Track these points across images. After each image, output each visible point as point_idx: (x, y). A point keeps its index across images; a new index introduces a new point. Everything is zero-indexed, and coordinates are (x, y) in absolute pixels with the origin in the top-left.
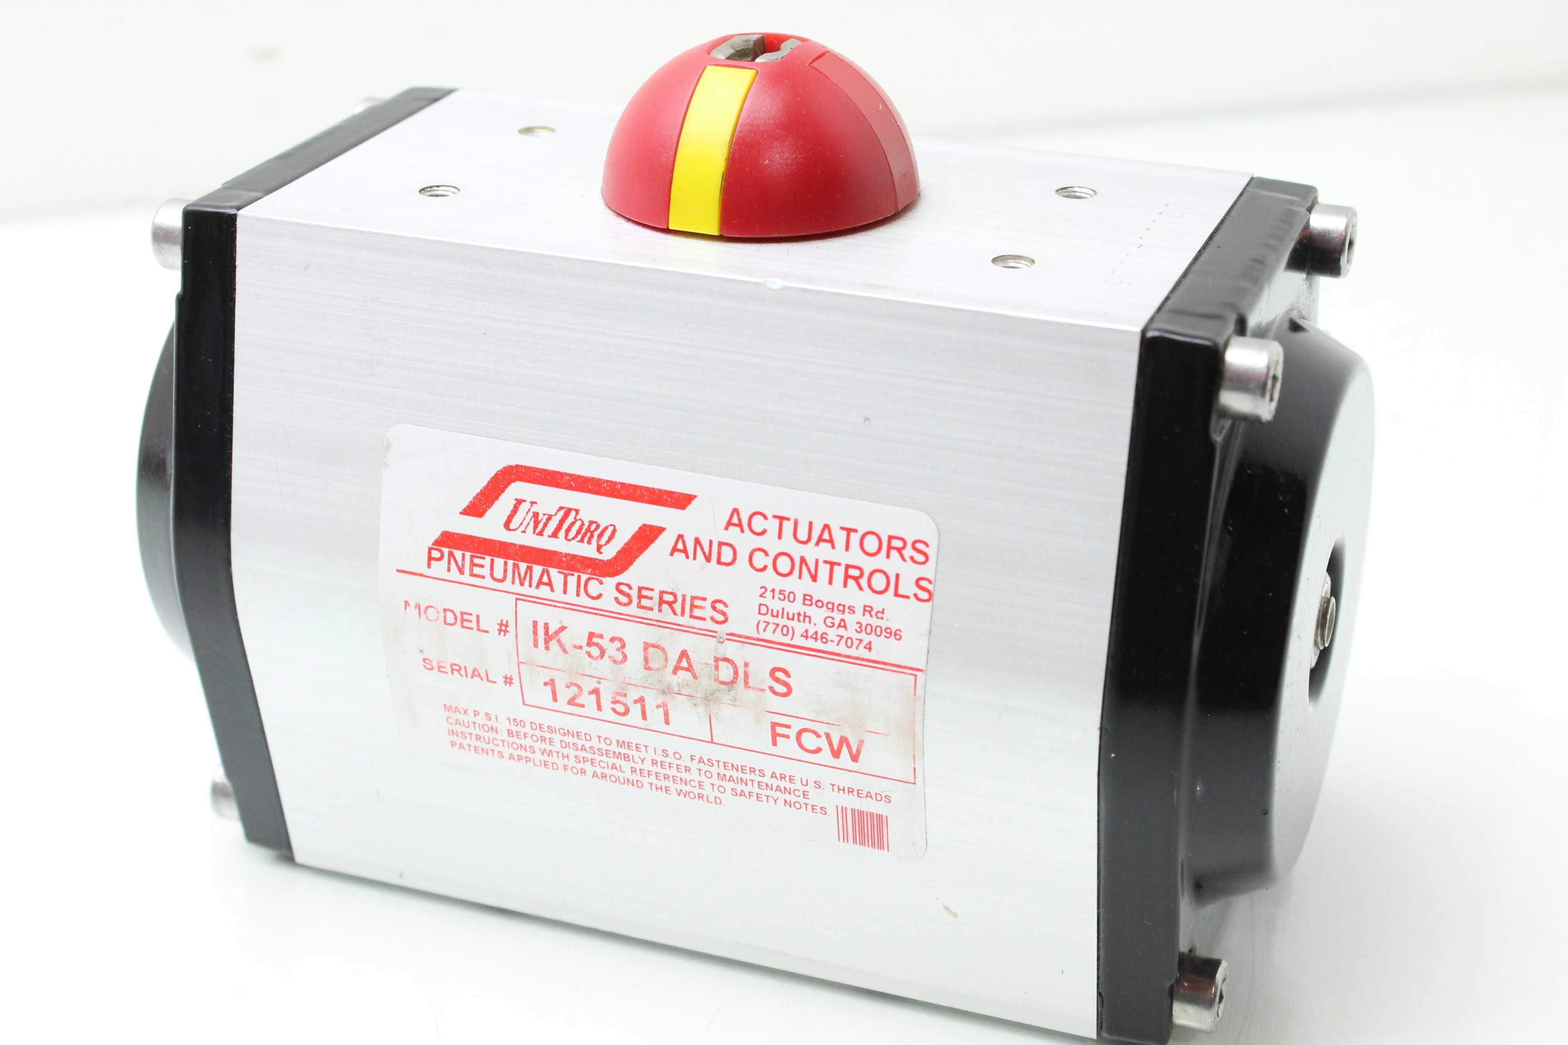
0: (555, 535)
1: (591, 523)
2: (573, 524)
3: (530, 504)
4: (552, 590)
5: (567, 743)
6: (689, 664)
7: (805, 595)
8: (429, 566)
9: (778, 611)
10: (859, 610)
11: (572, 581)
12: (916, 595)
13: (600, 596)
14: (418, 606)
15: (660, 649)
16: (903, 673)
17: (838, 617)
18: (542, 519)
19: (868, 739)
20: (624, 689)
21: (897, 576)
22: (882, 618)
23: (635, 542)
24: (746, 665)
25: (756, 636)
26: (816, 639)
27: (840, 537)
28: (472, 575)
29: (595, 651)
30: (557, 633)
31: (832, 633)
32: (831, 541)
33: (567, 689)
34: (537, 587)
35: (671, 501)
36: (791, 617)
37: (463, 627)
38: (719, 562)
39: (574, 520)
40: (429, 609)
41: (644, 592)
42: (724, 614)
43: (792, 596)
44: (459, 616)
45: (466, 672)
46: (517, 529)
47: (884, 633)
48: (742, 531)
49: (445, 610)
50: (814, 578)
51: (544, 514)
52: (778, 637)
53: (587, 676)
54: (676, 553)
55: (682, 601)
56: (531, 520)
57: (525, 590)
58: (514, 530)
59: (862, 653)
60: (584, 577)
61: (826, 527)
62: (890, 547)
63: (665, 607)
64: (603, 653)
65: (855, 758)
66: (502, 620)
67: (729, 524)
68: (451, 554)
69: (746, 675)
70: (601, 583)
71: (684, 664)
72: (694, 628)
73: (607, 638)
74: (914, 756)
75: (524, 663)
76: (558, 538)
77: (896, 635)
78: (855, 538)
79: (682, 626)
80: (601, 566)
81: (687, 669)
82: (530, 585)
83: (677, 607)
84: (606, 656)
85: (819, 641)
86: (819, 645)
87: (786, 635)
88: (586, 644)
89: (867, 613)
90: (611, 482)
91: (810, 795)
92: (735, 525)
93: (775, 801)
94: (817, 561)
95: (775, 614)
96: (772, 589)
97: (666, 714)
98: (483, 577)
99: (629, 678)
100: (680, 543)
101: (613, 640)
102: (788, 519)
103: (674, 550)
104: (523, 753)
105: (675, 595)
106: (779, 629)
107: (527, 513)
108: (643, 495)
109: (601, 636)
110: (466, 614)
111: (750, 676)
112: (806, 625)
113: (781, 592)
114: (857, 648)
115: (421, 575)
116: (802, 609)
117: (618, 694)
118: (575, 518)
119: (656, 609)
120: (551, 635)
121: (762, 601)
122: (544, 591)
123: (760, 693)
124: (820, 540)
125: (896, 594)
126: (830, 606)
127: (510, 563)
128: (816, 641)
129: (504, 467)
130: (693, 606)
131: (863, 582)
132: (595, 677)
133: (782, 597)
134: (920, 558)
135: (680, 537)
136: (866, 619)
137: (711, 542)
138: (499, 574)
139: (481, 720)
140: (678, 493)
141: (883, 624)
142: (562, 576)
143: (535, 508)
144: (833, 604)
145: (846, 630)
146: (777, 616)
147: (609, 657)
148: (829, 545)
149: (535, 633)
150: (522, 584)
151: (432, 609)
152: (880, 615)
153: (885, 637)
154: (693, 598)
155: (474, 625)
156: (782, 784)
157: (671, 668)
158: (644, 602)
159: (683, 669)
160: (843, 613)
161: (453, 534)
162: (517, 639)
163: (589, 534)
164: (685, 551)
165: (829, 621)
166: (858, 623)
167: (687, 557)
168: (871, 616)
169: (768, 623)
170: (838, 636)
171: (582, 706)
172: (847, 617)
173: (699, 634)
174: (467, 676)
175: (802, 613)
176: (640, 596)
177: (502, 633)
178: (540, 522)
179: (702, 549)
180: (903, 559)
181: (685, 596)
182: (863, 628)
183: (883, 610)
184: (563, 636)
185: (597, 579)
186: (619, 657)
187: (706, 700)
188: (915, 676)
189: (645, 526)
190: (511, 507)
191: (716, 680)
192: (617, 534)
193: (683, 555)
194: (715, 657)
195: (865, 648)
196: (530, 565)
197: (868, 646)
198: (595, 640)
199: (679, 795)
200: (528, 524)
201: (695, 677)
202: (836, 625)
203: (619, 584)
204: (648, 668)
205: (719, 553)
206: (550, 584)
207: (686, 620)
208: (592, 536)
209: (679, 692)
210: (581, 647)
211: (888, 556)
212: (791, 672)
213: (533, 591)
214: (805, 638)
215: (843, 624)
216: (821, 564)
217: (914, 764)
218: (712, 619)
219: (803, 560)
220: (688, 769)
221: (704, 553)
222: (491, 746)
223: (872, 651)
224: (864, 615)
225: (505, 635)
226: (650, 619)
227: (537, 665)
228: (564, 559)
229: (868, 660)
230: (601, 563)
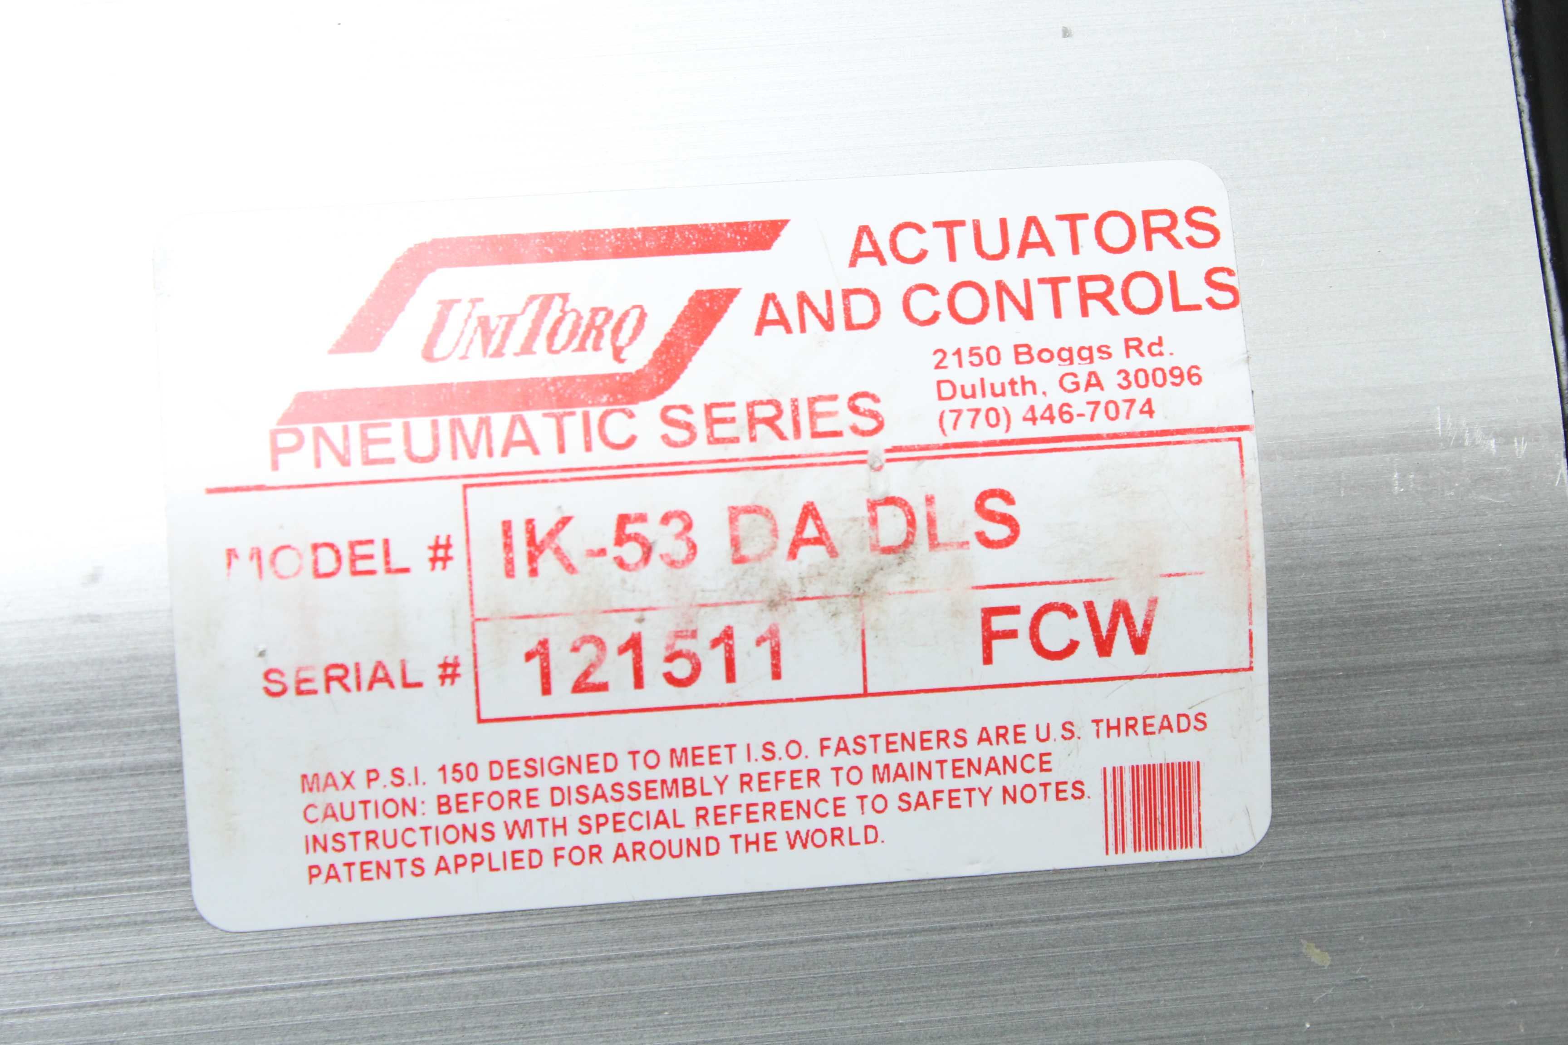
0: (527, 349)
1: (595, 311)
2: (559, 321)
3: (470, 305)
4: (536, 452)
5: (566, 790)
6: (821, 529)
7: (1016, 347)
8: (275, 466)
9: (973, 386)
10: (1118, 349)
11: (573, 425)
12: (1210, 301)
13: (632, 440)
14: (257, 554)
15: (761, 513)
16: (1217, 440)
17: (1082, 370)
18: (497, 326)
19: (1165, 591)
20: (691, 621)
21: (1172, 276)
22: (1161, 354)
23: (685, 326)
24: (930, 500)
25: (943, 440)
26: (1051, 419)
27: (1058, 234)
28: (369, 462)
29: (632, 552)
30: (552, 534)
31: (1079, 402)
32: (1045, 243)
33: (574, 655)
34: (505, 453)
35: (742, 240)
36: (998, 390)
37: (355, 573)
38: (850, 325)
39: (561, 314)
40: (281, 554)
41: (717, 413)
42: (875, 415)
43: (993, 353)
44: (345, 552)
45: (358, 677)
46: (450, 355)
47: (1170, 379)
48: (883, 262)
49: (315, 547)
50: (1027, 313)
51: (501, 317)
52: (983, 434)
53: (617, 611)
54: (767, 329)
55: (793, 411)
56: (475, 332)
57: (483, 464)
58: (444, 359)
59: (1140, 422)
60: (595, 413)
61: (1032, 221)
62: (1149, 231)
63: (762, 430)
64: (648, 550)
65: (1139, 645)
66: (438, 537)
67: (857, 254)
68: (319, 433)
69: (931, 522)
70: (631, 415)
71: (811, 531)
72: (822, 455)
73: (655, 517)
74: (1250, 605)
75: (485, 619)
76: (534, 353)
77: (1193, 376)
78: (1085, 229)
79: (799, 456)
80: (627, 384)
81: (818, 541)
82: (490, 454)
83: (785, 424)
84: (655, 557)
85: (1058, 420)
86: (1059, 429)
87: (997, 425)
88: (612, 541)
89: (1132, 352)
90: (624, 231)
91: (1054, 761)
92: (867, 254)
93: (985, 796)
94: (1027, 283)
95: (968, 392)
96: (954, 350)
97: (776, 654)
98: (391, 461)
99: (703, 591)
100: (772, 308)
101: (666, 519)
102: (962, 223)
103: (763, 323)
104: (468, 848)
105: (777, 405)
106: (981, 417)
107: (466, 321)
108: (688, 241)
109: (642, 518)
110: (361, 543)
111: (939, 524)
112: (1029, 399)
113: (973, 351)
114: (1128, 417)
115: (260, 488)
116: (1017, 371)
117: (679, 635)
118: (562, 310)
119: (745, 437)
120: (542, 542)
121: (942, 375)
122: (520, 458)
123: (960, 552)
124: (1025, 245)
125: (1177, 307)
126: (1065, 354)
127: (444, 421)
128: (1052, 422)
129: (410, 250)
130: (813, 415)
131: (1115, 299)
132: (632, 610)
133: (976, 360)
134: (1205, 237)
135: (770, 298)
136: (1134, 362)
137: (828, 294)
138: (421, 447)
139: (380, 792)
140: (754, 222)
141: (1166, 363)
142: (553, 421)
143: (481, 310)
144: (1070, 350)
145: (1102, 389)
146: (974, 395)
147: (661, 556)
148: (1042, 251)
149: (508, 546)
150: (472, 455)
151: (288, 551)
152: (1155, 349)
153: (1174, 384)
154: (812, 401)
155: (378, 564)
156: (1001, 750)
157: (784, 546)
158: (720, 431)
159: (808, 542)
160: (1092, 362)
161: (319, 395)
162: (470, 570)
163: (594, 333)
164: (783, 321)
165: (1068, 382)
166: (1119, 372)
167: (789, 330)
168: (1142, 355)
169: (959, 412)
170: (1089, 403)
171: (603, 687)
172: (1098, 365)
173: (834, 464)
174: (359, 687)
175: (1018, 379)
176: (712, 422)
177: (439, 564)
178: (493, 332)
179: (814, 310)
180: (1178, 246)
181: (796, 400)
182: (1131, 378)
183: (1160, 338)
184: (565, 539)
185: (623, 411)
186: (680, 550)
187: (856, 596)
188: (1239, 440)
189: (699, 293)
190: (433, 318)
191: (874, 548)
192: (648, 321)
193: (781, 329)
194: (868, 501)
195: (1142, 412)
196: (484, 415)
197: (1146, 409)
198: (630, 529)
199: (792, 847)
200: (471, 342)
201: (833, 553)
202: (1083, 385)
203: (667, 408)
204: (740, 560)
205: (847, 310)
206: (529, 442)
207: (806, 444)
208: (600, 335)
209: (801, 596)
210: (602, 552)
211: (1149, 247)
212: (1014, 494)
213: (498, 464)
214: (1030, 423)
215: (1094, 381)
216: (1034, 286)
217: (1250, 623)
218: (855, 429)
219: (1001, 287)
220: (813, 776)
221: (819, 316)
222: (401, 851)
223: (1154, 415)
224: (1128, 356)
225: (444, 567)
226: (736, 460)
227: (512, 618)
228: (552, 388)
229: (1151, 434)
230: (625, 379)
